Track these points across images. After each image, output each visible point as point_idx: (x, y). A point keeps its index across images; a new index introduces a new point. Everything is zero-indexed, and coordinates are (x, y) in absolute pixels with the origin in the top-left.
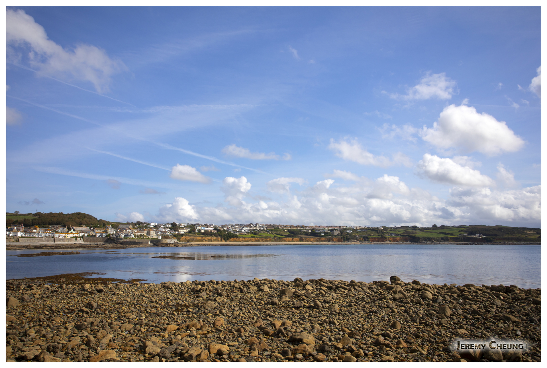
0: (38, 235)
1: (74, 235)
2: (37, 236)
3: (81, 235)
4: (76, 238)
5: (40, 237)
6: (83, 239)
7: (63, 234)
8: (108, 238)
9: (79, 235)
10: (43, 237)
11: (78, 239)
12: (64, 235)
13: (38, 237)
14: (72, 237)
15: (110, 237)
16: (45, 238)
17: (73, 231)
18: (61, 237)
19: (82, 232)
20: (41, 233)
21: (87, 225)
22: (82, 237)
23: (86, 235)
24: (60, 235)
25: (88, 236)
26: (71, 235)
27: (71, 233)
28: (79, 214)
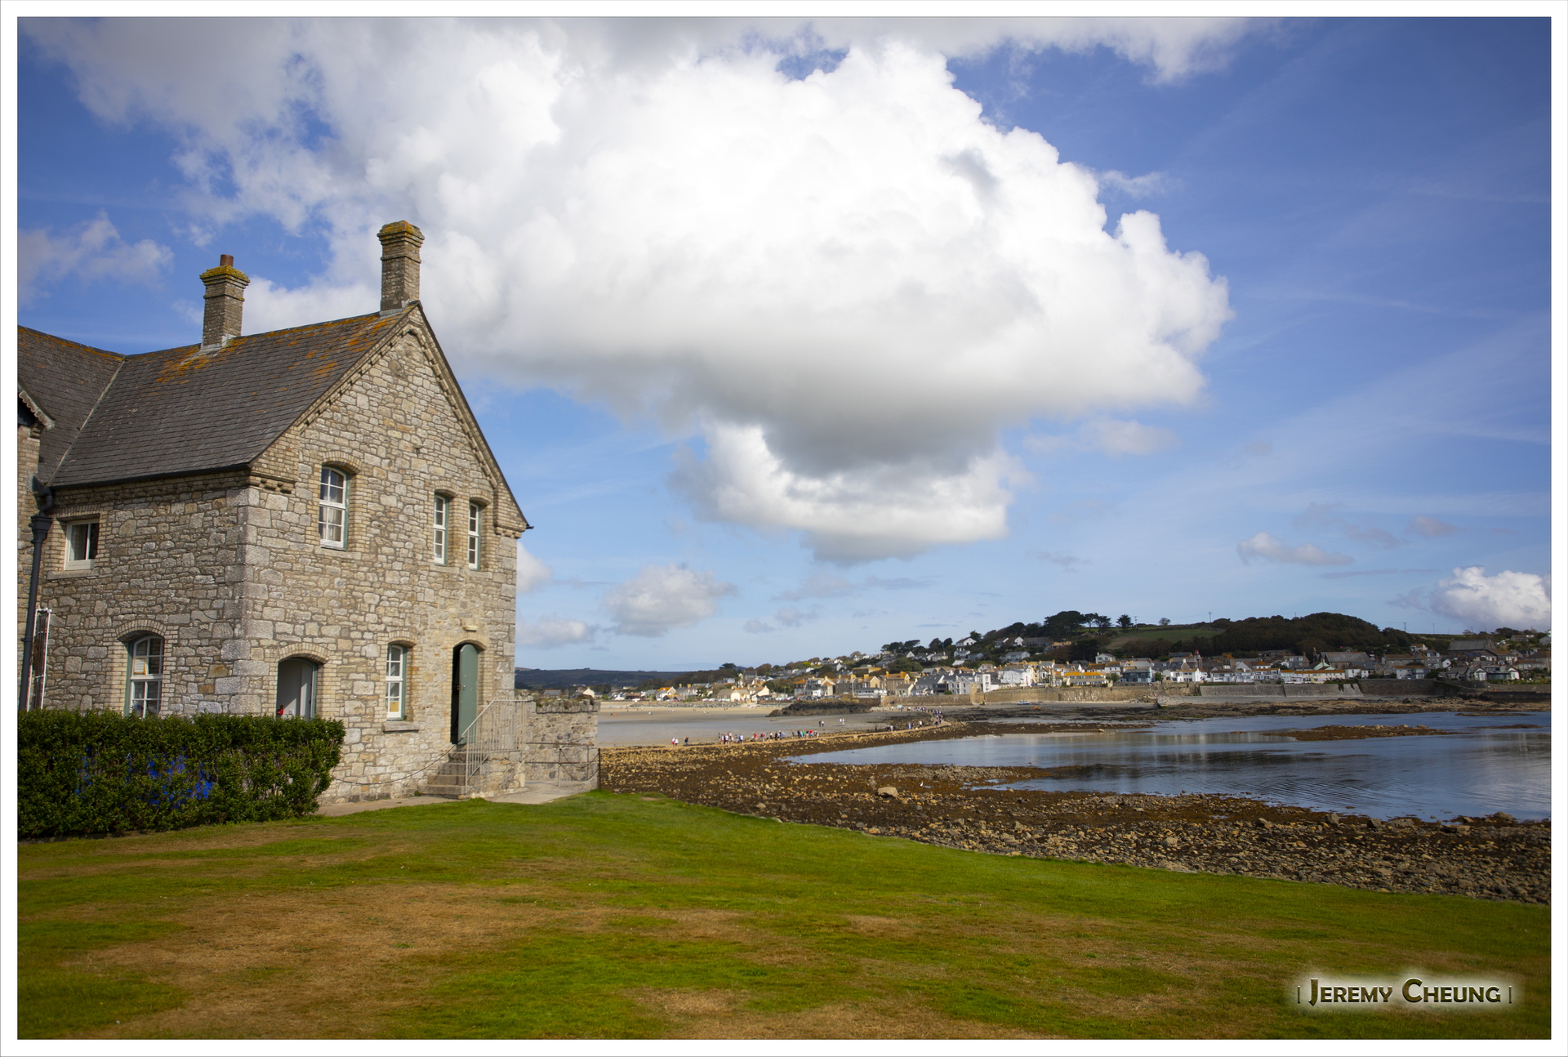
0: (1242, 677)
1: (1333, 676)
2: (1238, 680)
3: (1351, 674)
4: (1340, 683)
5: (1247, 684)
6: (1359, 685)
7: (1302, 673)
8: (1435, 683)
9: (1346, 676)
10: (1253, 684)
11: (1347, 686)
12: (1306, 676)
13: (1243, 683)
14: (1327, 682)
15: (1439, 679)
16: (1260, 684)
17: (1326, 665)
18: (1299, 682)
19: (1352, 666)
20: (1247, 671)
21: (1357, 646)
22: (1356, 680)
23: (1365, 674)
24: (1295, 675)
25: (1370, 677)
26: (1323, 677)
27: (1323, 670)
28: (1324, 616)
